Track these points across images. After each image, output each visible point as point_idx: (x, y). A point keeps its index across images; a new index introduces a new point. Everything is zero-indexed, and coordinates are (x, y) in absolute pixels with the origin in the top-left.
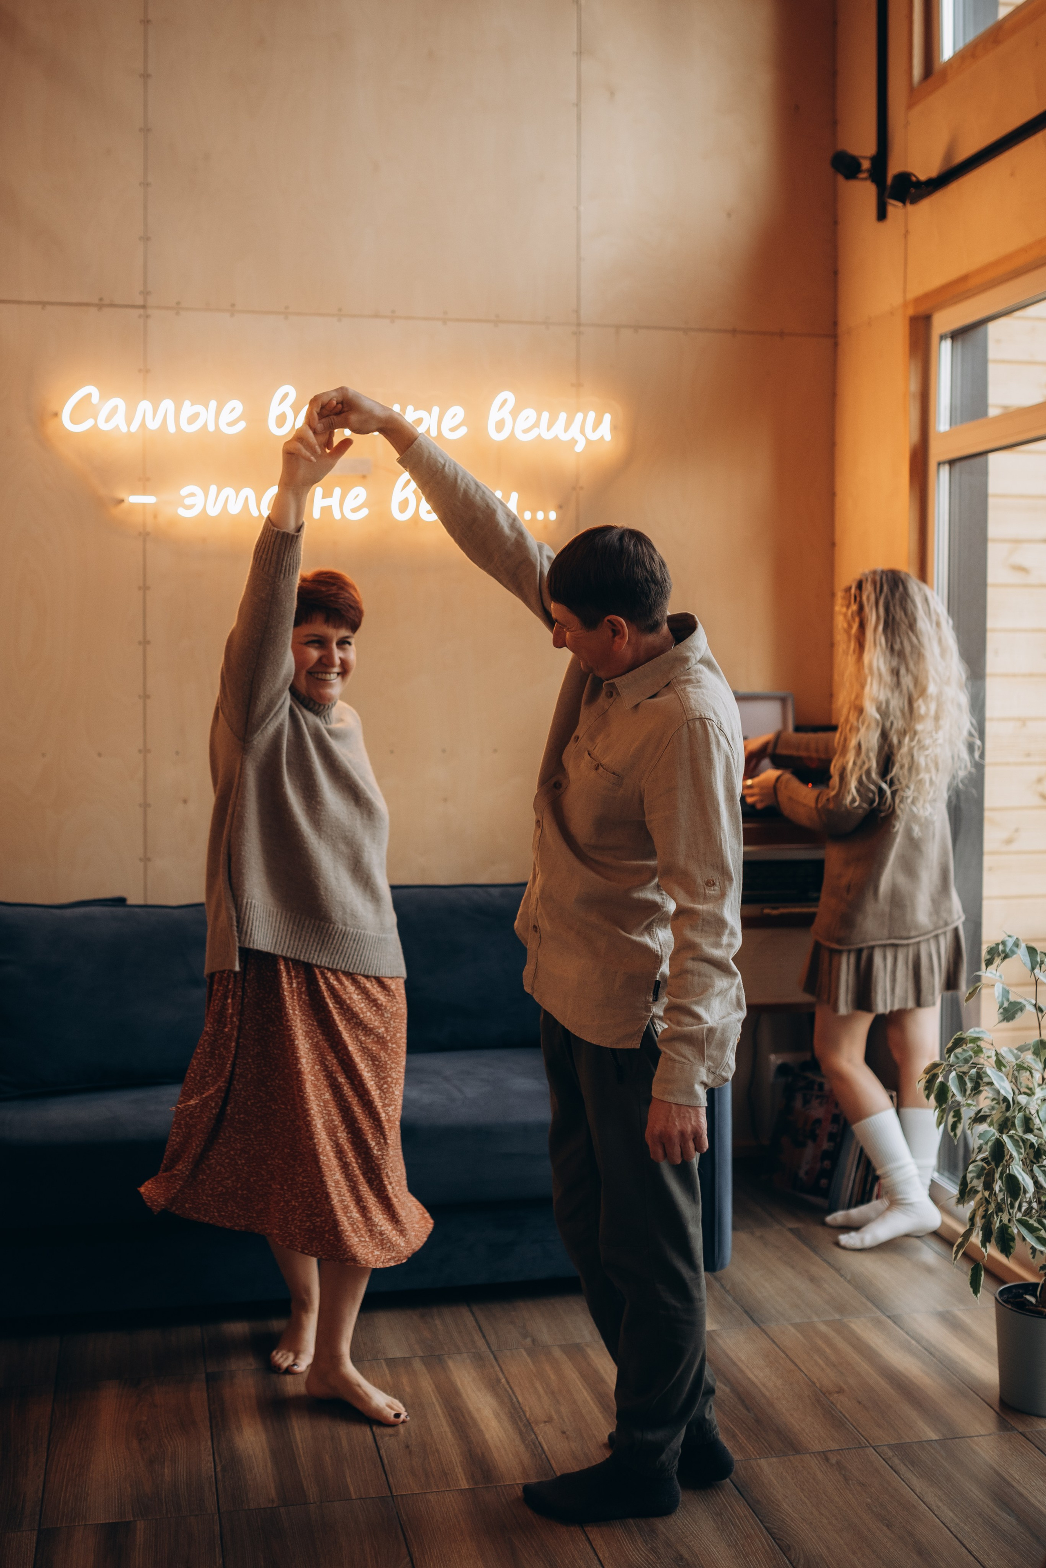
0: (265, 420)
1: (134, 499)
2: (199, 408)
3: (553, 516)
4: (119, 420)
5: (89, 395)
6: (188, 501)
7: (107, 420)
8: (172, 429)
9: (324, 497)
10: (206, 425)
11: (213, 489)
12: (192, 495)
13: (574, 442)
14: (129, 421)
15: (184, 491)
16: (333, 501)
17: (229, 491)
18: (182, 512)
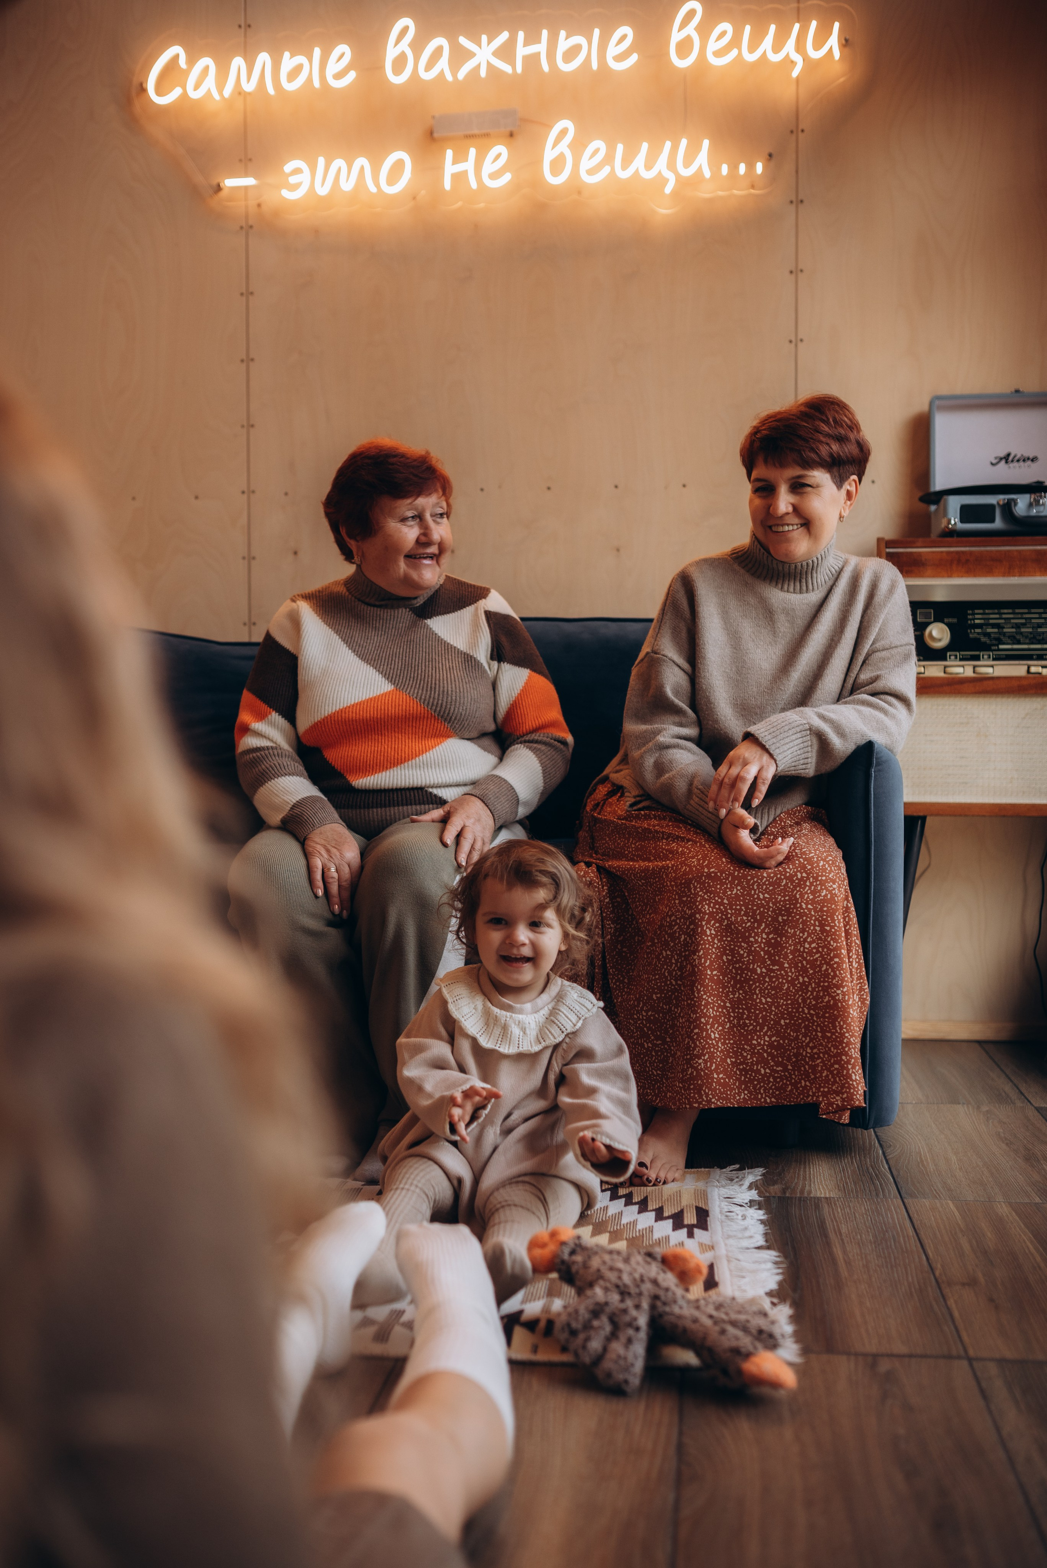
0: (382, 67)
1: (230, 183)
2: (301, 59)
3: (759, 168)
4: (210, 82)
5: (177, 57)
6: (293, 180)
7: (196, 87)
8: (271, 91)
9: (455, 162)
10: (310, 79)
11: (321, 161)
12: (298, 171)
13: (789, 63)
14: (220, 86)
15: (288, 167)
16: (468, 166)
17: (339, 163)
18: (286, 194)
